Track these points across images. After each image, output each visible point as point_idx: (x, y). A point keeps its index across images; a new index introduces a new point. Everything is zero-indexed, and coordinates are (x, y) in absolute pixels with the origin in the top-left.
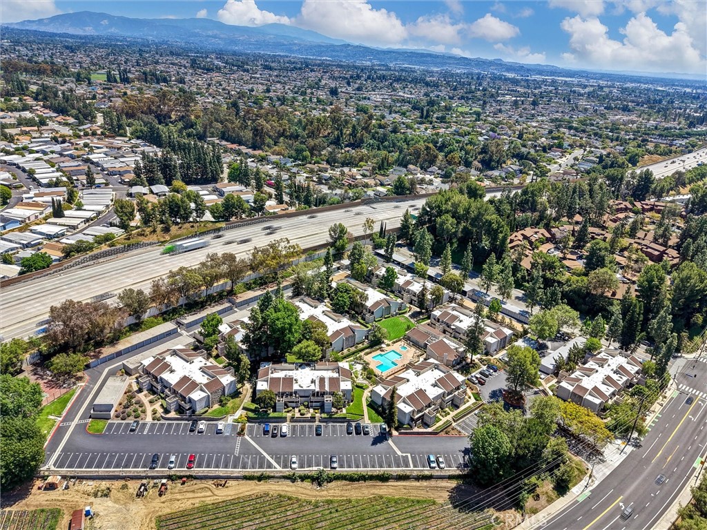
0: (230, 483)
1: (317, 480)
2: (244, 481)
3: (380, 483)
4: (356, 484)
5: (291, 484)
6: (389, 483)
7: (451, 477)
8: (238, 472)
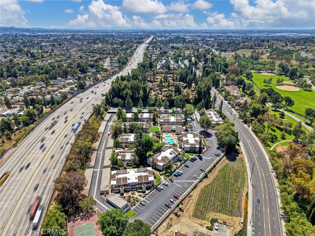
0: (191, 194)
1: (206, 177)
2: (193, 191)
3: (215, 168)
4: (212, 171)
5: (202, 183)
6: (217, 166)
7: (223, 156)
8: (189, 190)
